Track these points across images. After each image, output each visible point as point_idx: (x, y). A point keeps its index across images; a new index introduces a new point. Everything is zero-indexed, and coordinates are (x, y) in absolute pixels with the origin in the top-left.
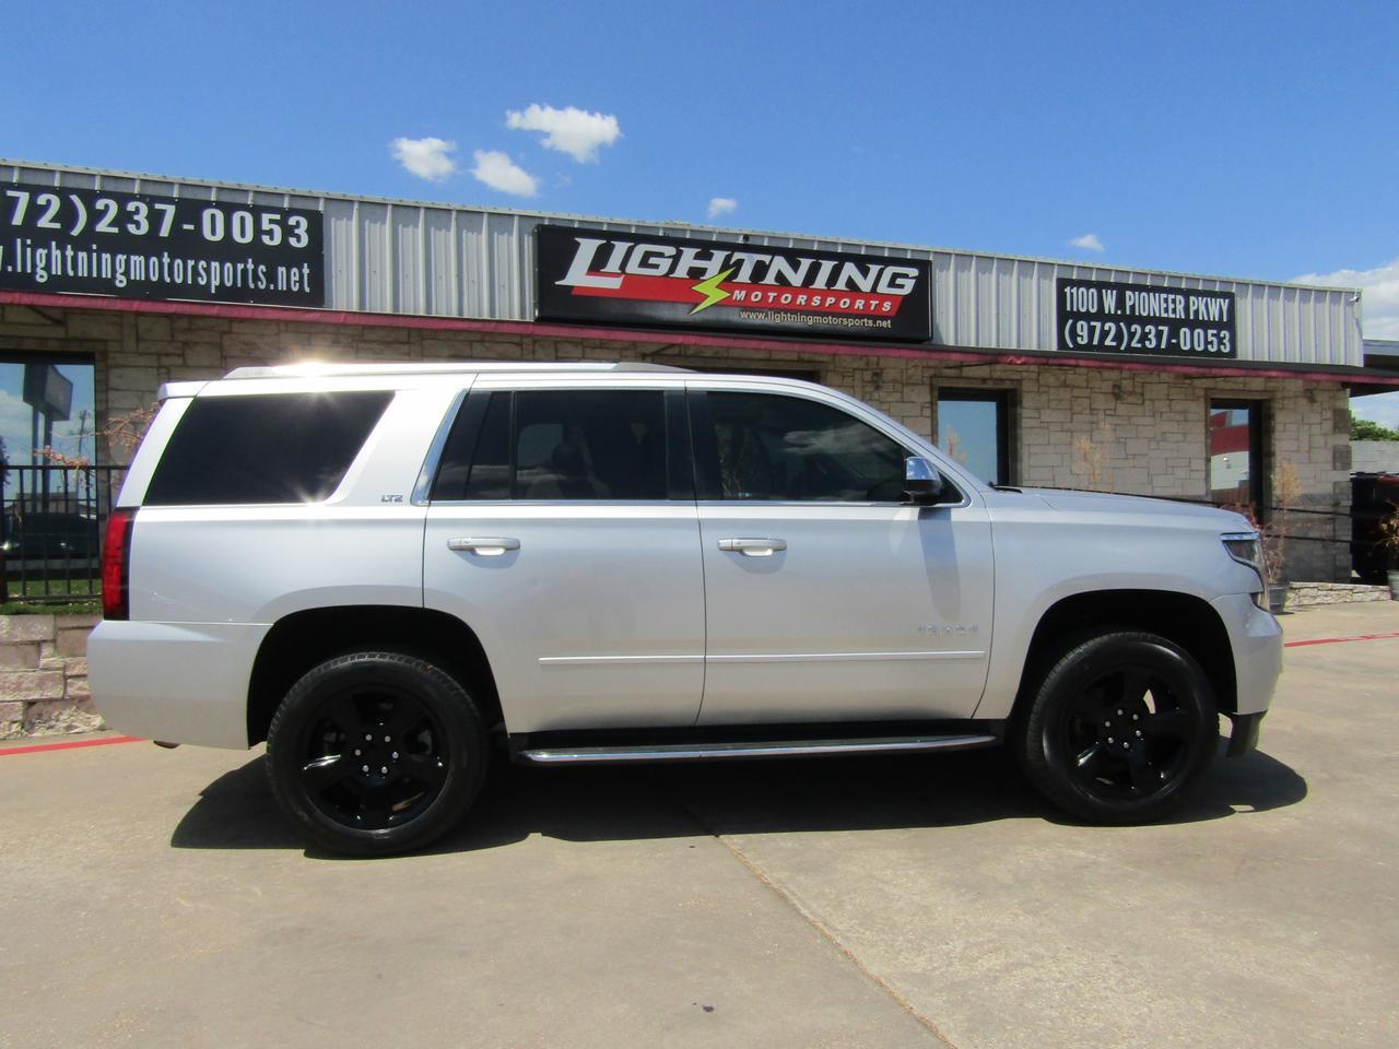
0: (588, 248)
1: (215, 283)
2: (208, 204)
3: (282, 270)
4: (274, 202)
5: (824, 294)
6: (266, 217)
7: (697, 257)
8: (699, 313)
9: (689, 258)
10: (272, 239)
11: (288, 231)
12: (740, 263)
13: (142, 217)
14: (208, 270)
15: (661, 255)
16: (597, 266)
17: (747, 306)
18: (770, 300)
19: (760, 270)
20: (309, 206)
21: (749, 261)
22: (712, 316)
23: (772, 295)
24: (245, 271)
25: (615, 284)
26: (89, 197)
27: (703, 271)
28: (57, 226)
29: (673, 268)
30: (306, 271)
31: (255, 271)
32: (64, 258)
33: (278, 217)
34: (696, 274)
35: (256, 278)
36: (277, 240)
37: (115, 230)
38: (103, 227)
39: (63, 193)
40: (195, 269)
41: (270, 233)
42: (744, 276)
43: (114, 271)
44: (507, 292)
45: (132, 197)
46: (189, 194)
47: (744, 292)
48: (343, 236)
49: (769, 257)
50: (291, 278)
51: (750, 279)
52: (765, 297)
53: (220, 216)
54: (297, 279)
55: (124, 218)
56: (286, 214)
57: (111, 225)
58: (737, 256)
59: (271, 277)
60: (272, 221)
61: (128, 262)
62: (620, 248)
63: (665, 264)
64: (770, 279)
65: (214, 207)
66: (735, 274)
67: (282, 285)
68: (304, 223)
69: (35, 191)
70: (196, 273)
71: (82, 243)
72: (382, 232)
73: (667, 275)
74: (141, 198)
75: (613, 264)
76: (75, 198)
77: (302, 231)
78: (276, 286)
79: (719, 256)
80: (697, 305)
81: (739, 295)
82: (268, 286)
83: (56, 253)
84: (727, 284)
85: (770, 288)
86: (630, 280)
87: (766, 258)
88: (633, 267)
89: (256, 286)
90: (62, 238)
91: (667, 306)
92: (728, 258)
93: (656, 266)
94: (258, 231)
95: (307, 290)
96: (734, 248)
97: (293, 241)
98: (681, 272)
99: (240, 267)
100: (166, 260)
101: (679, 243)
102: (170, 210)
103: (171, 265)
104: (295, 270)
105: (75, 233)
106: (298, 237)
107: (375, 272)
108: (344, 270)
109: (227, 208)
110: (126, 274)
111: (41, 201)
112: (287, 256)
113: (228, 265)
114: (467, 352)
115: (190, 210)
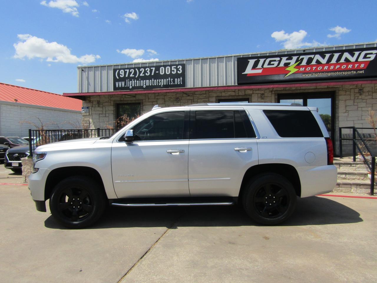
0: (252, 62)
1: (162, 84)
2: (161, 66)
3: (176, 79)
4: (174, 63)
5: (335, 65)
6: (173, 67)
7: (287, 59)
8: (287, 77)
9: (284, 60)
10: (174, 72)
11: (178, 70)
12: (302, 59)
13: (148, 72)
14: (161, 82)
15: (275, 61)
16: (255, 67)
17: (305, 72)
18: (314, 69)
19: (310, 60)
20: (182, 63)
21: (306, 58)
22: (292, 77)
23: (314, 68)
24: (168, 81)
25: (260, 71)
26: (139, 68)
27: (289, 63)
28: (133, 76)
29: (279, 64)
30: (181, 79)
31: (170, 80)
32: (135, 82)
33: (175, 67)
34: (287, 65)
35: (171, 82)
36: (175, 72)
37: (144, 75)
38: (141, 75)
39: (134, 68)
40: (158, 81)
41: (174, 71)
42: (304, 63)
43: (143, 84)
44: (230, 77)
45: (146, 67)
46: (158, 65)
47: (304, 68)
48: (190, 69)
49: (313, 56)
50: (178, 81)
51: (306, 63)
52: (312, 69)
53: (163, 68)
54: (179, 81)
55: (145, 72)
56: (177, 65)
57: (143, 74)
58: (301, 57)
59: (174, 81)
60: (174, 68)
61: (146, 82)
62: (262, 61)
63: (276, 64)
64: (314, 62)
65: (163, 67)
66: (301, 63)
67: (176, 83)
68: (181, 67)
69: (130, 69)
70: (159, 83)
71: (137, 79)
72: (199, 66)
73: (277, 67)
74: (148, 67)
75: (260, 66)
76: (136, 69)
77: (180, 69)
78: (175, 84)
79: (295, 58)
80: (287, 74)
81: (302, 69)
82: (173, 84)
83: (133, 82)
84: (298, 66)
85: (314, 65)
86: (265, 70)
87: (312, 56)
88: (266, 66)
89: (171, 84)
90: (134, 78)
91: (277, 76)
92: (298, 58)
93: (273, 64)
94: (171, 71)
95: (181, 83)
96: (299, 55)
97: (178, 72)
98: (282, 65)
99: (167, 80)
100: (153, 80)
101: (281, 56)
102: (154, 69)
103: (154, 81)
104: (179, 79)
105: (136, 77)
106: (180, 71)
107: (197, 77)
108: (190, 77)
109: (165, 66)
110: (145, 84)
111: (131, 71)
112: (177, 76)
113: (165, 80)
114: (220, 95)
115: (158, 68)
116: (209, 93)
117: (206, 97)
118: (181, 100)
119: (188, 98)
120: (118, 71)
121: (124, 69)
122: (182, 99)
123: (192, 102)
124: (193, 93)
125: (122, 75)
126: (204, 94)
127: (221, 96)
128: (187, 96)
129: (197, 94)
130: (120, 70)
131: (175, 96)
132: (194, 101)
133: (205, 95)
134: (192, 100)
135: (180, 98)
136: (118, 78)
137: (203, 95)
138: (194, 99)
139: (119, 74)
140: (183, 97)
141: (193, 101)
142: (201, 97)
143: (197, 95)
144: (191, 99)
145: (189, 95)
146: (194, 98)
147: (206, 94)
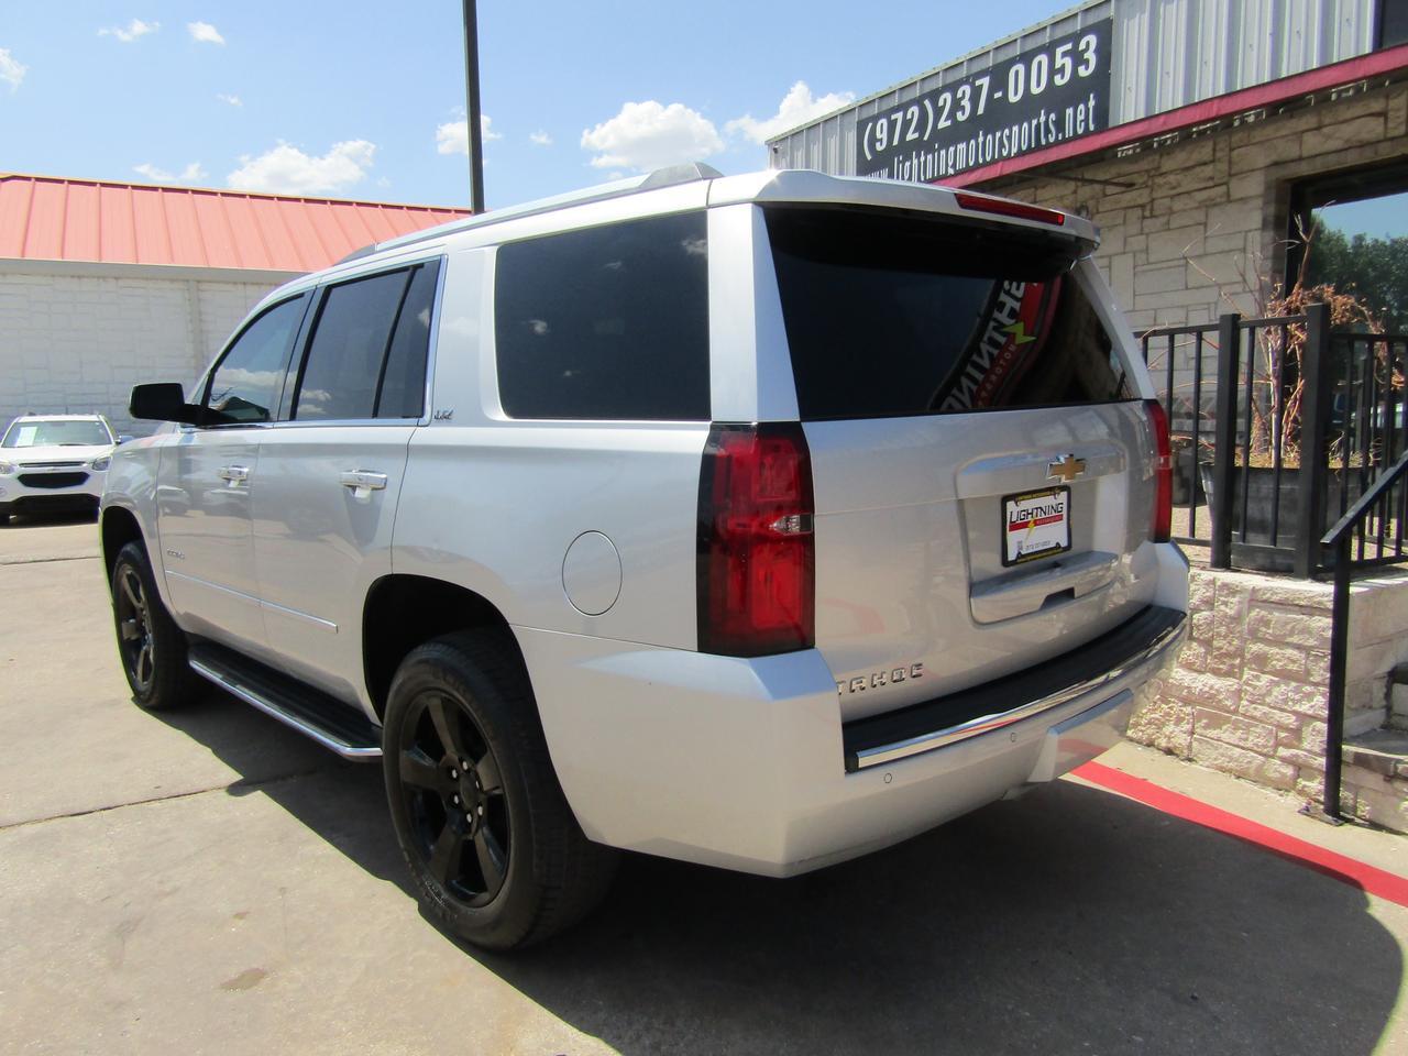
1: (1014, 151)
2: (1012, 62)
3: (1069, 111)
4: (1067, 29)
6: (1059, 51)
10: (1062, 77)
11: (1078, 58)
13: (966, 103)
14: (1009, 138)
20: (1099, 16)
24: (1038, 126)
26: (934, 96)
28: (917, 135)
30: (1092, 103)
31: (1046, 123)
32: (919, 163)
33: (1069, 46)
35: (1048, 131)
36: (1068, 76)
37: (949, 123)
38: (942, 123)
39: (919, 102)
40: (1001, 138)
41: (1062, 70)
43: (947, 166)
44: (1353, 27)
45: (960, 83)
46: (999, 58)
48: (1133, 37)
50: (1078, 117)
53: (1020, 68)
54: (1082, 117)
55: (956, 105)
56: (1076, 38)
59: (1060, 125)
60: (1064, 54)
61: (955, 151)
65: (1019, 62)
67: (1070, 132)
68: (1094, 41)
70: (1002, 145)
71: (928, 147)
72: (1177, 11)
74: (966, 80)
76: (927, 103)
77: (1091, 56)
78: (1064, 135)
82: (1057, 136)
83: (915, 161)
89: (1046, 140)
90: (920, 146)
94: (1052, 71)
95: (1092, 125)
97: (1082, 71)
99: (1034, 122)
100: (981, 139)
102: (985, 82)
103: (984, 143)
104: (1081, 107)
105: (926, 138)
106: (1086, 62)
107: (1168, 73)
108: (1134, 87)
109: (1026, 58)
110: (954, 166)
111: (909, 116)
112: (1076, 92)
113: (1025, 125)
114: (1294, 152)
115: (999, 75)
116: (1232, 150)
117: (1212, 178)
118: (1098, 212)
119: (1130, 197)
120: (870, 124)
121: (887, 114)
122: (1101, 210)
123: (1144, 217)
124: (1147, 171)
125: (881, 140)
126: (1205, 164)
127: (1301, 159)
128: (1123, 189)
129: (1171, 172)
130: (875, 119)
131: (1071, 198)
132: (1152, 210)
133: (1208, 170)
134: (1142, 206)
135: (1091, 204)
136: (869, 157)
137: (1198, 169)
138: (1153, 200)
139: (873, 140)
140: (1106, 196)
141: (1147, 213)
142: (1188, 182)
143: (1172, 178)
144: (1140, 201)
145: (1130, 185)
146: (1155, 195)
147: (1213, 161)
